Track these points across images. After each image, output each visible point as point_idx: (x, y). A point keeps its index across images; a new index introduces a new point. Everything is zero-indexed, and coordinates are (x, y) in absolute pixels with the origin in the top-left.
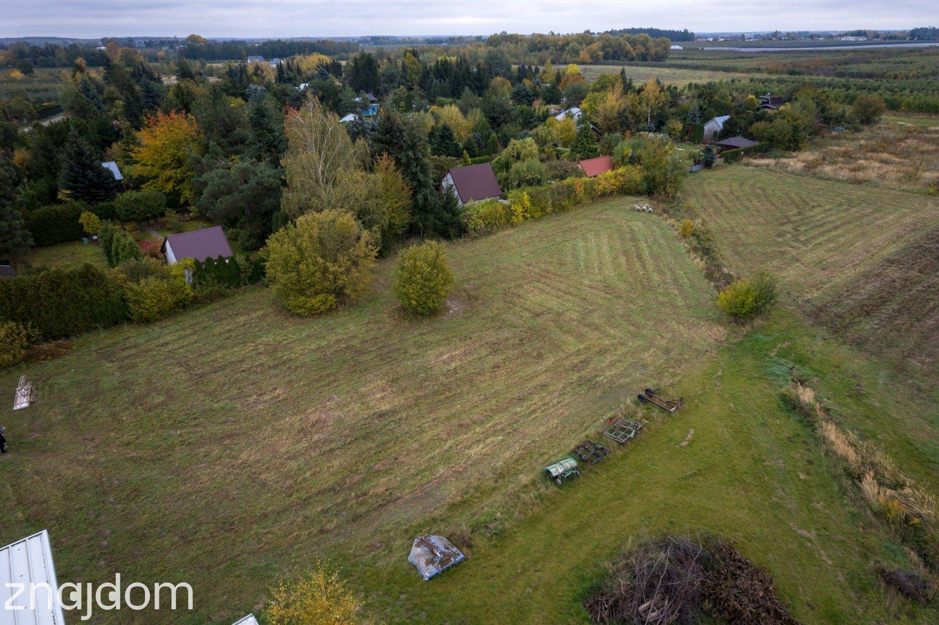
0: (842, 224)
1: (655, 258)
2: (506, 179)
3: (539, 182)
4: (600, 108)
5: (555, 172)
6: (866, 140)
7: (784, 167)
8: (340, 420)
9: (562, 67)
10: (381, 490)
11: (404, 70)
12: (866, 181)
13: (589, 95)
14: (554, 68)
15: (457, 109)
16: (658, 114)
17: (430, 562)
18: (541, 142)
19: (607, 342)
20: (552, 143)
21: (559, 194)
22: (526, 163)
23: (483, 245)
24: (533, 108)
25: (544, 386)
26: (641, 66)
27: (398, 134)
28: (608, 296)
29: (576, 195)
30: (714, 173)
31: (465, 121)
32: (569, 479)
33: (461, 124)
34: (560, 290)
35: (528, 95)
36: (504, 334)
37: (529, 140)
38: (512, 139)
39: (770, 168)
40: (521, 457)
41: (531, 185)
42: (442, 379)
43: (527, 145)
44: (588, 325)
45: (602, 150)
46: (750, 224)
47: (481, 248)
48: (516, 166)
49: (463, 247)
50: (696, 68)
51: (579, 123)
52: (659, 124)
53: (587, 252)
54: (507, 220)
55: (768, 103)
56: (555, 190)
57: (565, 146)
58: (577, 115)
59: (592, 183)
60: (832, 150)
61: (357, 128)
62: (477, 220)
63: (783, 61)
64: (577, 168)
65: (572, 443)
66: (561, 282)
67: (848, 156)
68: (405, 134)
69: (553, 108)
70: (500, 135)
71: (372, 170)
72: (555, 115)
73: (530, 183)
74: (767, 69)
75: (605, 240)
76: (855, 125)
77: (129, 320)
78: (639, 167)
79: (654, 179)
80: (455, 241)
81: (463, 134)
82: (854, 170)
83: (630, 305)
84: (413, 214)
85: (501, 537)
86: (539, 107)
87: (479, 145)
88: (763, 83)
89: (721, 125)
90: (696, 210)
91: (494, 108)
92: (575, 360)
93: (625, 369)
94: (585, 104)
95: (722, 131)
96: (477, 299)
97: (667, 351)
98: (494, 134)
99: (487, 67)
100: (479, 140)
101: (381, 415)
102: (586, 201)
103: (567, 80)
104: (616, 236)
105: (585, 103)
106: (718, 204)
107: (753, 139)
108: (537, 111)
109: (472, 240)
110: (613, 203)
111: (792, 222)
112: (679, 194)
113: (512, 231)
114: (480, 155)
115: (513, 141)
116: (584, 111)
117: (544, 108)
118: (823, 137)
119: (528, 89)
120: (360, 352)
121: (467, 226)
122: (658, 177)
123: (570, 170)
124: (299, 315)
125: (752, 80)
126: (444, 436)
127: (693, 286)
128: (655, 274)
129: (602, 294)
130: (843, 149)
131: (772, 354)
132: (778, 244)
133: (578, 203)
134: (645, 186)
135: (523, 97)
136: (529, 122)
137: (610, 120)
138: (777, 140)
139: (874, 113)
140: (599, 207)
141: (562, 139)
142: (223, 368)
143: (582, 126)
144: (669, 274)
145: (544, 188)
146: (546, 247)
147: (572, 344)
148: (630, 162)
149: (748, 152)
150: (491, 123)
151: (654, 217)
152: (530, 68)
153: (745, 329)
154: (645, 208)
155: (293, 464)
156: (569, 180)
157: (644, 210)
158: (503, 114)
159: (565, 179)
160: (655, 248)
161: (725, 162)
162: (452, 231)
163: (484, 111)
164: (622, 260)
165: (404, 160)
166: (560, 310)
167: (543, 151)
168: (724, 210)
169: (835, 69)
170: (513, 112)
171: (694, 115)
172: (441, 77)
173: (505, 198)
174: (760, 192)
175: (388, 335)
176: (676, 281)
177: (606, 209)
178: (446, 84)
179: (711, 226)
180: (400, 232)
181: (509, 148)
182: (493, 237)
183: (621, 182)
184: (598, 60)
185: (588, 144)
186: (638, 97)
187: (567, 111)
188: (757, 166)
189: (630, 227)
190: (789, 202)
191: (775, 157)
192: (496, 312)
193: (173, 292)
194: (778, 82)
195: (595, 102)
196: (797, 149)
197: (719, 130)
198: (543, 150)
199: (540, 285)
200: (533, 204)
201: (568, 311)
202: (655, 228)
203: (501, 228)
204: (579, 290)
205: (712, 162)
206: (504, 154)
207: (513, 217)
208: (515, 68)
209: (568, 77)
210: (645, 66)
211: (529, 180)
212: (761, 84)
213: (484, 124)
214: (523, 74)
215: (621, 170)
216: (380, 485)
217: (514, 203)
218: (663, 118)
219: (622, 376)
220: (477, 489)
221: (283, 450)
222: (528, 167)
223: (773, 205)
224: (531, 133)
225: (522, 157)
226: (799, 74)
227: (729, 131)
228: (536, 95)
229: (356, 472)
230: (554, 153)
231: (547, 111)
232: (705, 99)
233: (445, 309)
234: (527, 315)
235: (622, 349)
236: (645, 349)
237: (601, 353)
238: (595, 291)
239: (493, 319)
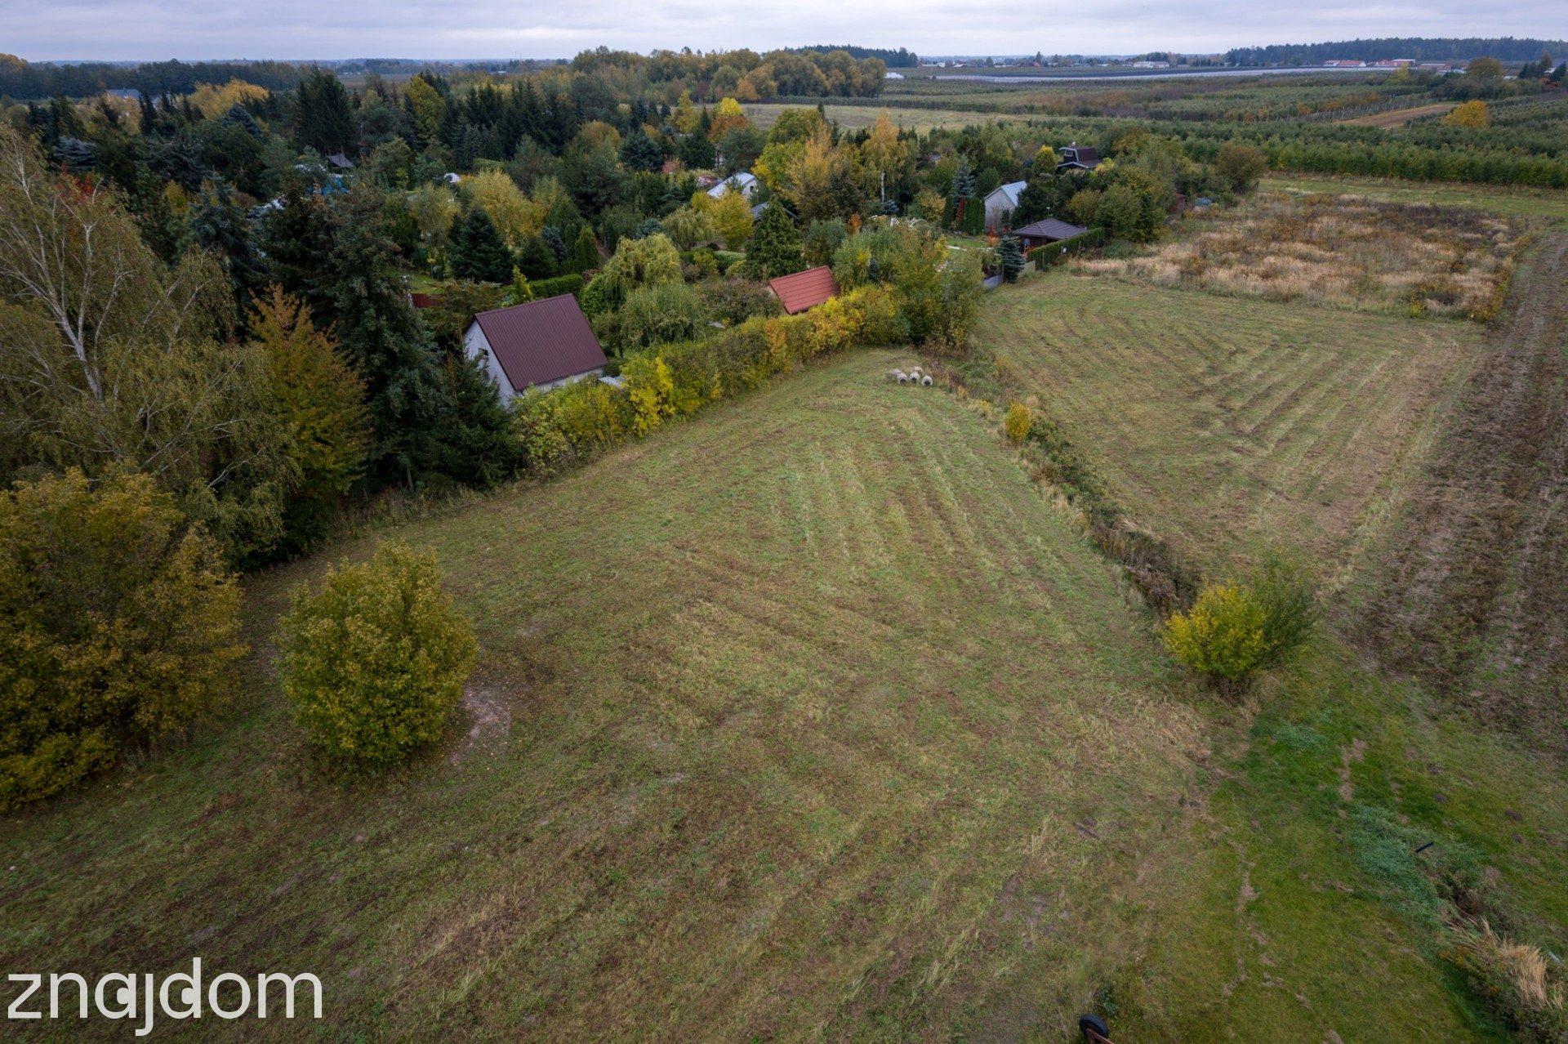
0: (1303, 388)
1: (969, 501)
2: (615, 328)
3: (688, 333)
4: (792, 171)
5: (721, 306)
6: (1255, 218)
7: (1145, 275)
9: (710, 107)
11: (409, 110)
12: (1294, 296)
13: (768, 149)
14: (697, 109)
15: (507, 179)
16: (899, 183)
18: (685, 241)
19: (918, 804)
20: (706, 243)
21: (734, 355)
22: (655, 290)
23: (567, 494)
24: (663, 177)
26: (843, 104)
27: (321, 236)
28: (890, 632)
29: (770, 355)
30: (1024, 291)
31: (525, 202)
33: (517, 209)
34: (765, 621)
35: (652, 152)
36: (629, 807)
37: (659, 238)
38: (622, 238)
39: (1121, 277)
41: (670, 338)
43: (657, 249)
44: (852, 741)
45: (809, 254)
46: (1131, 399)
47: (562, 506)
48: (636, 297)
49: (519, 506)
50: (933, 106)
51: (755, 201)
52: (903, 198)
53: (814, 499)
54: (624, 425)
55: (1074, 159)
56: (724, 349)
57: (733, 246)
58: (748, 186)
59: (800, 326)
60: (1210, 239)
61: (214, 224)
62: (549, 434)
63: (1065, 96)
64: (766, 294)
66: (765, 594)
67: (1244, 251)
68: (339, 235)
69: (701, 176)
70: (601, 229)
71: (243, 335)
72: (708, 187)
73: (668, 336)
74: (1044, 108)
75: (849, 462)
76: (1226, 194)
78: (888, 287)
79: (922, 313)
80: (497, 490)
81: (522, 229)
82: (1266, 276)
83: (949, 656)
84: (380, 435)
86: (674, 173)
87: (558, 251)
88: (1050, 128)
89: (1015, 200)
90: (1015, 373)
91: (585, 176)
92: (842, 891)
93: (993, 914)
94: (761, 167)
95: (1017, 209)
96: (549, 674)
98: (588, 229)
99: (574, 105)
100: (556, 242)
102: (791, 366)
103: (722, 127)
104: (870, 449)
105: (763, 163)
106: (1055, 358)
107: (1075, 223)
108: (671, 180)
109: (543, 482)
110: (849, 367)
111: (1209, 390)
112: (973, 340)
113: (637, 451)
114: (559, 273)
115: (625, 242)
116: (761, 179)
117: (685, 175)
118: (1183, 217)
119: (652, 141)
121: (527, 451)
122: (930, 307)
123: (752, 301)
125: (1030, 124)
127: (1076, 580)
128: (982, 551)
129: (875, 629)
130: (1228, 237)
131: (1346, 793)
132: (1205, 446)
133: (776, 372)
134: (907, 326)
135: (644, 156)
136: (658, 203)
137: (818, 194)
138: (1119, 223)
139: (1249, 173)
140: (821, 377)
141: (724, 233)
143: (765, 206)
144: (1012, 544)
145: (700, 346)
146: (718, 491)
147: (824, 825)
148: (871, 278)
149: (1074, 248)
150: (580, 206)
151: (939, 394)
152: (653, 106)
153: (1248, 711)
154: (915, 375)
156: (751, 324)
157: (914, 380)
158: (604, 187)
159: (743, 320)
160: (961, 472)
161: (1037, 269)
162: (488, 469)
163: (565, 182)
164: (898, 513)
165: (342, 302)
166: (778, 694)
167: (691, 260)
168: (1070, 370)
169: (1146, 108)
170: (625, 183)
171: (964, 181)
172: (483, 120)
173: (615, 373)
174: (1121, 326)
176: (1033, 564)
177: (836, 383)
178: (493, 134)
179: (1059, 408)
180: (344, 487)
181: (618, 257)
182: (592, 471)
183: (858, 321)
184: (769, 95)
185: (781, 242)
186: (857, 152)
187: (730, 180)
188: (1096, 274)
189: (894, 423)
190: (1183, 345)
191: (1122, 256)
192: (603, 716)
194: (1073, 126)
195: (780, 161)
196: (1151, 238)
197: (1012, 209)
198: (691, 257)
199: (715, 610)
200: (679, 382)
201: (796, 693)
202: (949, 424)
203: (611, 444)
204: (814, 615)
205: (1017, 270)
206: (610, 269)
207: (637, 419)
208: (624, 107)
209: (723, 121)
210: (849, 105)
211: (665, 330)
212: (1047, 130)
213: (565, 208)
214: (640, 114)
215: (854, 296)
217: (637, 385)
218: (907, 188)
222: (661, 301)
223: (1156, 353)
224: (662, 223)
225: (647, 275)
226: (1095, 114)
227: (1031, 208)
228: (668, 152)
230: (714, 263)
231: (692, 180)
232: (970, 153)
233: (460, 723)
234: (688, 720)
235: (966, 829)
236: (1025, 818)
237: (913, 846)
238: (854, 619)
239: (596, 747)
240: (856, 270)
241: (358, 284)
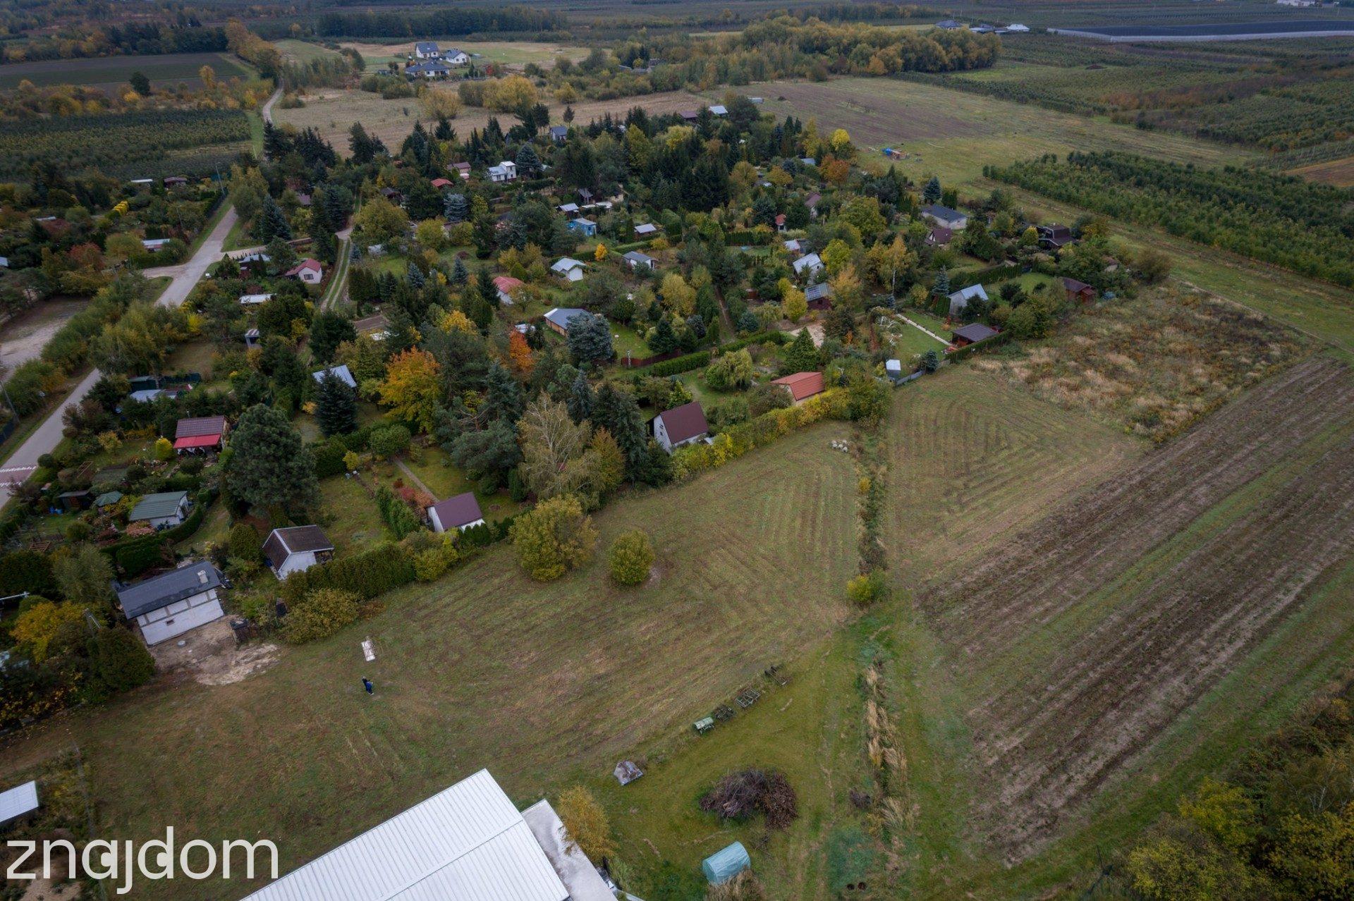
1: (827, 521)
3: (743, 420)
6: (1127, 320)
7: (1008, 375)
8: (574, 681)
10: (599, 732)
17: (625, 776)
19: (759, 620)
21: (762, 429)
23: (684, 494)
25: (707, 658)
28: (774, 569)
29: (779, 428)
30: (934, 382)
32: (707, 731)
34: (738, 558)
36: (688, 607)
39: (993, 376)
40: (683, 714)
42: (640, 649)
44: (749, 601)
46: (929, 474)
47: (682, 498)
49: (668, 496)
53: (772, 510)
54: (711, 462)
55: (1051, 235)
56: (758, 426)
58: (816, 266)
59: (797, 414)
62: (682, 469)
65: (714, 705)
66: (741, 549)
69: (796, 237)
73: (734, 422)
75: (792, 493)
76: (1129, 290)
77: (417, 582)
78: (846, 390)
79: (859, 406)
80: (661, 489)
82: (1073, 388)
84: (627, 470)
85: (663, 764)
92: (733, 636)
93: (765, 646)
96: (672, 566)
97: (800, 629)
101: (599, 678)
102: (786, 434)
103: (828, 164)
104: (803, 488)
107: (992, 327)
109: (677, 488)
110: (816, 433)
111: (968, 474)
113: (714, 475)
114: (699, 346)
120: (584, 620)
121: (673, 475)
122: (863, 405)
124: (540, 582)
126: (637, 696)
127: (844, 561)
128: (819, 544)
129: (770, 566)
131: (872, 638)
132: (939, 506)
133: (782, 436)
134: (851, 412)
138: (1018, 330)
139: (1159, 270)
140: (801, 440)
142: (492, 630)
144: (830, 543)
145: (747, 426)
147: (735, 620)
148: (839, 384)
149: (981, 348)
151: (845, 462)
154: (841, 445)
155: (548, 712)
157: (839, 449)
159: (769, 412)
160: (831, 507)
161: (951, 363)
162: (659, 482)
166: (734, 584)
171: (943, 280)
173: (711, 435)
175: (604, 604)
176: (832, 553)
177: (807, 443)
179: (893, 476)
180: (615, 489)
182: (696, 483)
183: (826, 408)
184: (894, 70)
188: (983, 371)
189: (819, 475)
191: (1006, 357)
192: (685, 581)
193: (445, 558)
196: (1042, 337)
197: (963, 307)
199: (724, 552)
200: (736, 444)
201: (739, 584)
202: (841, 477)
203: (704, 473)
204: (754, 559)
205: (936, 364)
207: (716, 461)
213: (707, 297)
215: (828, 394)
216: (599, 729)
217: (717, 448)
219: (761, 652)
220: (654, 734)
221: (541, 701)
227: (972, 311)
229: (585, 719)
233: (648, 577)
234: (707, 586)
235: (768, 627)
236: (784, 628)
237: (752, 630)
238: (765, 562)
239: (683, 589)
240: (833, 380)
241: (625, 421)
